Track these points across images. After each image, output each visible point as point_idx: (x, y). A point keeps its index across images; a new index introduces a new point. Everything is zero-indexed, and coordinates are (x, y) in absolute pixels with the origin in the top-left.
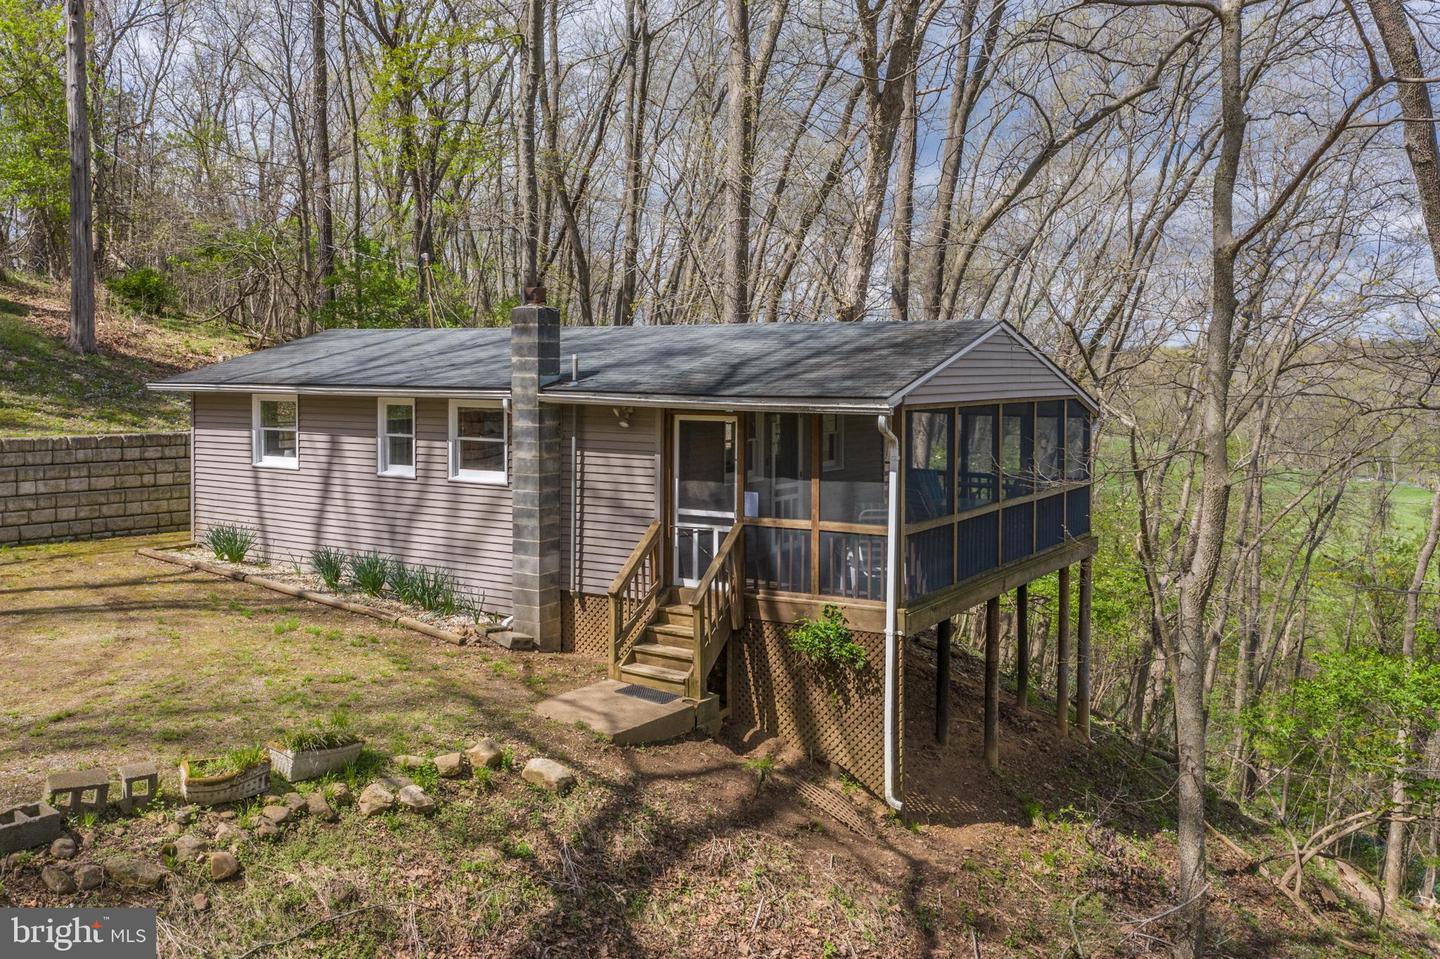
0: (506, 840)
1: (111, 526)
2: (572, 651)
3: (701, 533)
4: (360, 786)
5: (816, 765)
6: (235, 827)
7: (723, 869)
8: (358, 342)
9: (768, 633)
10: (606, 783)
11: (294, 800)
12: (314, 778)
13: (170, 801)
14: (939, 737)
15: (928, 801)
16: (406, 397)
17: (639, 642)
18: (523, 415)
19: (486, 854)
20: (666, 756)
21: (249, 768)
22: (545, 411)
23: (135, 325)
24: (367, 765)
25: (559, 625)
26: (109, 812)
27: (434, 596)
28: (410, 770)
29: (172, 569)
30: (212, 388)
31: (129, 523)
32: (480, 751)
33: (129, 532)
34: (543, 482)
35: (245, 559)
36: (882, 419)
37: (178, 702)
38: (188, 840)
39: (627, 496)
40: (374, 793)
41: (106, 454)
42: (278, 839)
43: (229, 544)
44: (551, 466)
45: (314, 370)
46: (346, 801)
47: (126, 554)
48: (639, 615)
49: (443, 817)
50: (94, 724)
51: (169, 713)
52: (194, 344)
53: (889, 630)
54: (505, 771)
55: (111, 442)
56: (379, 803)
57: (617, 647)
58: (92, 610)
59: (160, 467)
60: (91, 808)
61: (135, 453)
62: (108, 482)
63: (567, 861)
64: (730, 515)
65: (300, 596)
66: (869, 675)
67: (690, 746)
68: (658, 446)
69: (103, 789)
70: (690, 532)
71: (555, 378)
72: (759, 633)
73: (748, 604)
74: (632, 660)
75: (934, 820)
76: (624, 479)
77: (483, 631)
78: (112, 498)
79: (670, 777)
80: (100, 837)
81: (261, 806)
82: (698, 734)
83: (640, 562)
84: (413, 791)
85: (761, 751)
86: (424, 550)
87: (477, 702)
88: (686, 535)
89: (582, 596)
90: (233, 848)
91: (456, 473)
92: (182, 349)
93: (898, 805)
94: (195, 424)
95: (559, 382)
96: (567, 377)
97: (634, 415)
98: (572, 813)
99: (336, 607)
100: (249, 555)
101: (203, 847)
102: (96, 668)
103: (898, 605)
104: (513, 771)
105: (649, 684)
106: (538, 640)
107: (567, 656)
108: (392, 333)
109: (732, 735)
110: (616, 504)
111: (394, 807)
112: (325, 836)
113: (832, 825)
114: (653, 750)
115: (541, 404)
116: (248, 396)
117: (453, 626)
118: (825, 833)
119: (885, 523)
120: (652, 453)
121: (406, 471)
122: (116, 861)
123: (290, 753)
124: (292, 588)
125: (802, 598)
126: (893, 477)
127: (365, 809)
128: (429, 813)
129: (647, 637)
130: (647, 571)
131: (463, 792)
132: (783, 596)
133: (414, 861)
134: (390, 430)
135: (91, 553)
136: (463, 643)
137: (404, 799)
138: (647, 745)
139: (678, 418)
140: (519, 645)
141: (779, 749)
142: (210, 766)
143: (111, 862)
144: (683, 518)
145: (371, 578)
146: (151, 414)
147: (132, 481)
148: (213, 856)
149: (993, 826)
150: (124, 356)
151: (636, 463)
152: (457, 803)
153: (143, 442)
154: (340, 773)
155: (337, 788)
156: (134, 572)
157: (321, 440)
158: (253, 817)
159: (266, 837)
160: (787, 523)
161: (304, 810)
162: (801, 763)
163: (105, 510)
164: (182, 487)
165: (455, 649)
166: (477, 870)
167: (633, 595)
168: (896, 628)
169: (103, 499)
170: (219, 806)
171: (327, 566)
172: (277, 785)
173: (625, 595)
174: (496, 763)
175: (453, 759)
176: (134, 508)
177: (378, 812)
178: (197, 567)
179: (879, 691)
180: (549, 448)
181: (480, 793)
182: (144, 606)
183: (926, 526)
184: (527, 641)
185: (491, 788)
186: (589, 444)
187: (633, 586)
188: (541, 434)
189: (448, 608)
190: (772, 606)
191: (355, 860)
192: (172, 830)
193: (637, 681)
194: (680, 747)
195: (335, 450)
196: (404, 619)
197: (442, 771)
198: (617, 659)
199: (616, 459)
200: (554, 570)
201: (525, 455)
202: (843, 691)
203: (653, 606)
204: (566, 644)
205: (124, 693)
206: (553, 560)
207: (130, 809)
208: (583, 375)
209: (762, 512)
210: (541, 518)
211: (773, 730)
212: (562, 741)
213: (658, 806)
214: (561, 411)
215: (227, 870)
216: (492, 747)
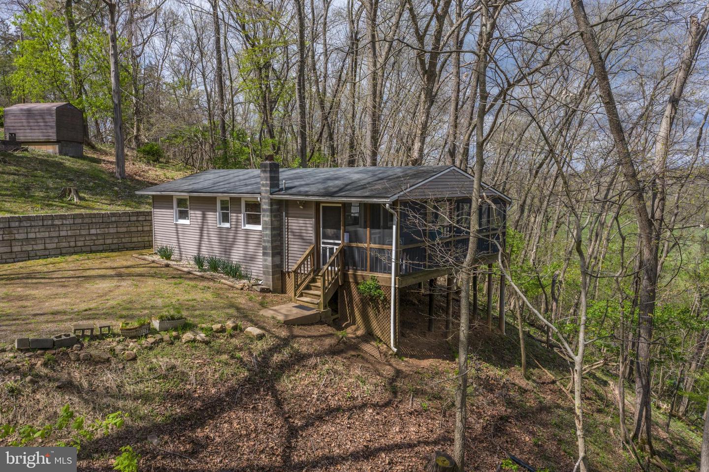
0: (233, 353)
1: (126, 246)
2: (285, 293)
3: (330, 249)
4: (183, 333)
5: (370, 336)
6: (136, 344)
7: (315, 366)
8: (217, 175)
9: (353, 286)
10: (277, 337)
11: (158, 337)
12: (166, 330)
13: (114, 335)
14: (429, 330)
15: (412, 350)
16: (226, 197)
17: (304, 289)
18: (265, 203)
19: (225, 357)
20: (305, 330)
21: (142, 326)
22: (272, 202)
23: (144, 167)
24: (186, 326)
25: (280, 284)
26: (93, 338)
27: (234, 272)
28: (202, 329)
29: (144, 262)
30: (158, 193)
31: (133, 245)
32: (230, 324)
33: (133, 249)
34: (273, 229)
35: (172, 258)
36: (387, 205)
37: (129, 306)
38: (120, 347)
39: (305, 235)
40: (188, 335)
41: (123, 219)
42: (151, 349)
43: (166, 254)
44: (276, 224)
45: (196, 186)
46: (177, 338)
47: (128, 257)
48: (305, 279)
49: (212, 345)
50: (97, 312)
51: (125, 309)
52: (168, 174)
53: (393, 285)
54: (238, 331)
55: (125, 214)
56: (189, 339)
57: (295, 291)
58: (111, 276)
59: (145, 224)
60: (88, 336)
61: (134, 218)
62: (124, 230)
63: (254, 360)
64: (340, 242)
65: (189, 273)
66: (386, 301)
67: (316, 327)
68: (314, 216)
69: (92, 330)
70: (326, 248)
71: (277, 189)
72: (349, 286)
73: (345, 276)
74: (301, 295)
75: (412, 357)
76: (304, 228)
77: (251, 285)
78: (126, 236)
79: (304, 337)
80: (90, 345)
81: (146, 338)
82: (321, 323)
83: (306, 258)
84: (202, 336)
85: (349, 330)
86: (236, 256)
87: (238, 309)
88: (325, 249)
89: (288, 272)
90: (135, 350)
91: (245, 226)
92: (162, 177)
93: (395, 350)
94: (154, 207)
95: (279, 191)
96: (281, 190)
97: (305, 204)
98: (260, 346)
99: (202, 277)
100: (172, 257)
101: (124, 350)
102: (105, 294)
103: (396, 275)
104: (242, 331)
105: (306, 304)
106: (271, 289)
107: (283, 295)
108: (231, 171)
109: (338, 324)
110: (301, 237)
111: (194, 341)
112: (168, 349)
113: (366, 356)
114: (300, 327)
115: (271, 199)
116: (172, 197)
117: (239, 284)
118: (363, 358)
119: (392, 245)
120: (312, 218)
121: (227, 225)
122: (94, 352)
123: (158, 321)
124: (186, 269)
125: (365, 273)
126: (394, 227)
127: (184, 341)
128: (207, 343)
129: (308, 287)
130: (309, 263)
131: (221, 337)
132: (359, 273)
133: (198, 358)
134: (222, 210)
135: (116, 256)
136: (242, 289)
137: (198, 338)
138: (298, 325)
139: (322, 205)
140: (263, 291)
141: (357, 330)
142: (130, 324)
143: (92, 353)
144: (324, 243)
145: (214, 265)
146: (143, 203)
147: (133, 229)
148: (127, 352)
149: (437, 360)
150: (138, 180)
151: (308, 222)
152: (218, 341)
153: (138, 214)
154: (176, 329)
155: (174, 333)
156: (129, 263)
157: (199, 213)
158: (143, 341)
159: (146, 347)
160: (360, 245)
161: (162, 340)
162: (362, 336)
163: (123, 240)
164: (150, 232)
165: (239, 291)
166: (220, 362)
167: (302, 272)
168: (395, 284)
169: (122, 236)
170: (131, 338)
171: (199, 261)
172: (153, 332)
173: (299, 271)
174: (235, 328)
175: (219, 326)
176: (135, 240)
177: (188, 342)
178: (153, 262)
179: (389, 308)
180: (275, 216)
181: (228, 337)
182: (129, 275)
183: (411, 246)
184: (267, 289)
185: (232, 336)
186: (290, 215)
187: (302, 268)
188: (272, 211)
189: (241, 277)
190: (355, 276)
191: (177, 356)
192: (114, 344)
193: (302, 303)
194: (312, 327)
195: (204, 217)
196: (223, 281)
197: (214, 330)
198: (295, 295)
199: (301, 221)
200: (278, 263)
201: (266, 218)
202: (378, 308)
203: (312, 275)
204: (283, 291)
205: (112, 303)
206: (277, 259)
207: (102, 337)
208: (287, 189)
209: (351, 241)
210: (272, 243)
211: (354, 323)
212: (264, 322)
213: (296, 345)
214: (280, 202)
215: (131, 357)
216: (234, 322)
